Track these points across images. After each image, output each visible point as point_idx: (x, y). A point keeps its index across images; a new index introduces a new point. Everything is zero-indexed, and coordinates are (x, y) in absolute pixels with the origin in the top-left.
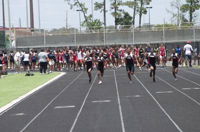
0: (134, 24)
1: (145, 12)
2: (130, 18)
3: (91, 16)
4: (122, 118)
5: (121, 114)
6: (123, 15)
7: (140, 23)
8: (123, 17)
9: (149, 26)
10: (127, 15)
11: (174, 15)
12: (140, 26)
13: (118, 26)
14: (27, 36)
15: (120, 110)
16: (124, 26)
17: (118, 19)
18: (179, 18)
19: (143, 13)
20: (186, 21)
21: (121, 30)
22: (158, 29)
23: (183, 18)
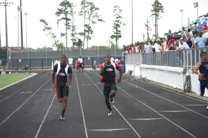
3: (58, 41)
8: (77, 42)
10: (80, 40)
14: (18, 52)
16: (78, 46)
17: (74, 42)
19: (89, 39)
23: (112, 43)
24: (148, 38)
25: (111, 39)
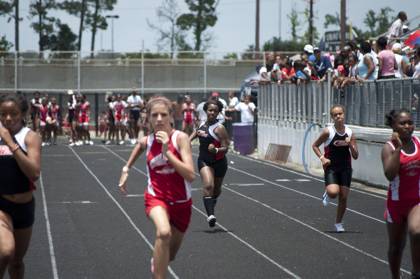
0: (79, 49)
1: (104, 26)
2: (72, 37)
4: (52, 248)
5: (50, 239)
6: (56, 30)
7: (93, 48)
8: (56, 34)
9: (112, 56)
10: (65, 29)
11: (165, 36)
12: (92, 54)
13: (47, 53)
15: (49, 232)
16: (58, 52)
17: (46, 37)
18: (175, 41)
19: (100, 27)
20: (187, 48)
21: (52, 62)
22: (131, 63)
23: (181, 42)
24: (312, 29)
25: (177, 29)
